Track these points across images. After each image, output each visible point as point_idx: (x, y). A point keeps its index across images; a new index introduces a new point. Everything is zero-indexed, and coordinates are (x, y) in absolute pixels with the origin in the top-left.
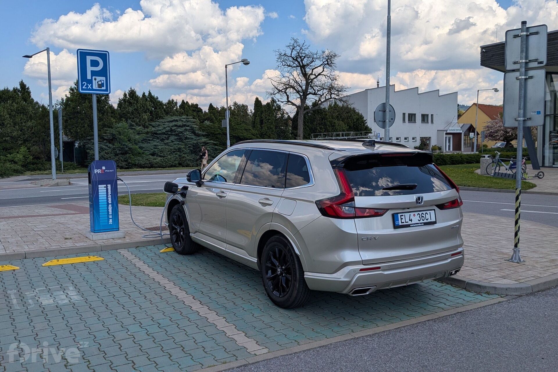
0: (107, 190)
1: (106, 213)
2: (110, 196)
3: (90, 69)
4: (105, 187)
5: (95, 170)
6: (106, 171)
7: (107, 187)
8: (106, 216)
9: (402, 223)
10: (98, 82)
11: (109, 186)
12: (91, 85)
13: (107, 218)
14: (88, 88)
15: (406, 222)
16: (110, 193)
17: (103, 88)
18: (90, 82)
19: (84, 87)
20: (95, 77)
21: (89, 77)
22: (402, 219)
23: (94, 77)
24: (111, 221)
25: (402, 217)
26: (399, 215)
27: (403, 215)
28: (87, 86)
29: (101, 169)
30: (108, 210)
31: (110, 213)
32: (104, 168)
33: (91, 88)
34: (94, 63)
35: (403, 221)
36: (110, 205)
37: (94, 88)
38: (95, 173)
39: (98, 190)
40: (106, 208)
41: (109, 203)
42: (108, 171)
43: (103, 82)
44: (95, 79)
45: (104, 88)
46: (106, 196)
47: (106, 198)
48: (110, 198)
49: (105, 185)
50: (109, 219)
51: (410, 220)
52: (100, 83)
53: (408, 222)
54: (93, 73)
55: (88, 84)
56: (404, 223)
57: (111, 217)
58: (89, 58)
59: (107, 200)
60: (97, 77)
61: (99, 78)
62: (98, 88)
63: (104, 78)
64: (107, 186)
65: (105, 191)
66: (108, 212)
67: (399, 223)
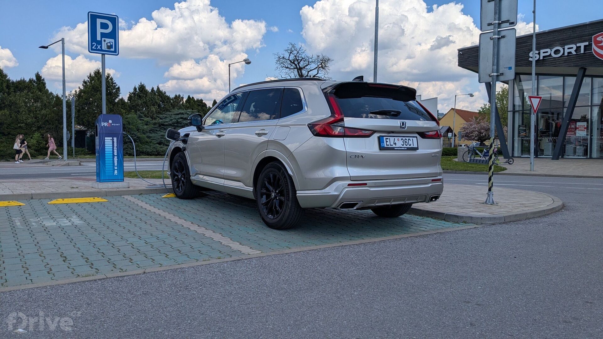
0: (113, 142)
1: (112, 164)
2: (115, 148)
3: (99, 31)
4: (111, 140)
5: (102, 123)
6: (112, 124)
7: (113, 140)
8: (112, 167)
9: (387, 145)
10: (107, 44)
11: (115, 139)
12: (100, 46)
13: (112, 169)
14: (98, 48)
15: (391, 145)
16: (115, 145)
17: (111, 50)
18: (100, 43)
19: (93, 48)
20: (105, 39)
21: (99, 38)
22: (387, 142)
23: (103, 39)
24: (116, 172)
25: (387, 140)
26: (385, 138)
27: (388, 139)
28: (96, 47)
29: (108, 122)
30: (113, 161)
31: (116, 165)
32: (110, 121)
33: (100, 49)
34: (104, 26)
35: (388, 143)
36: (116, 157)
37: (103, 49)
38: (102, 126)
39: (104, 142)
40: (112, 160)
41: (115, 155)
42: (115, 125)
43: (111, 43)
44: (105, 41)
45: (113, 50)
46: (112, 148)
47: (112, 150)
48: (116, 150)
49: (111, 138)
50: (114, 170)
51: (394, 144)
52: (109, 44)
53: (392, 145)
54: (103, 35)
55: (98, 45)
56: (388, 145)
57: (116, 168)
58: (99, 21)
59: (113, 152)
60: (106, 39)
61: (108, 40)
62: (107, 49)
63: (113, 41)
64: (113, 138)
65: (111, 143)
66: (114, 163)
67: (384, 145)
